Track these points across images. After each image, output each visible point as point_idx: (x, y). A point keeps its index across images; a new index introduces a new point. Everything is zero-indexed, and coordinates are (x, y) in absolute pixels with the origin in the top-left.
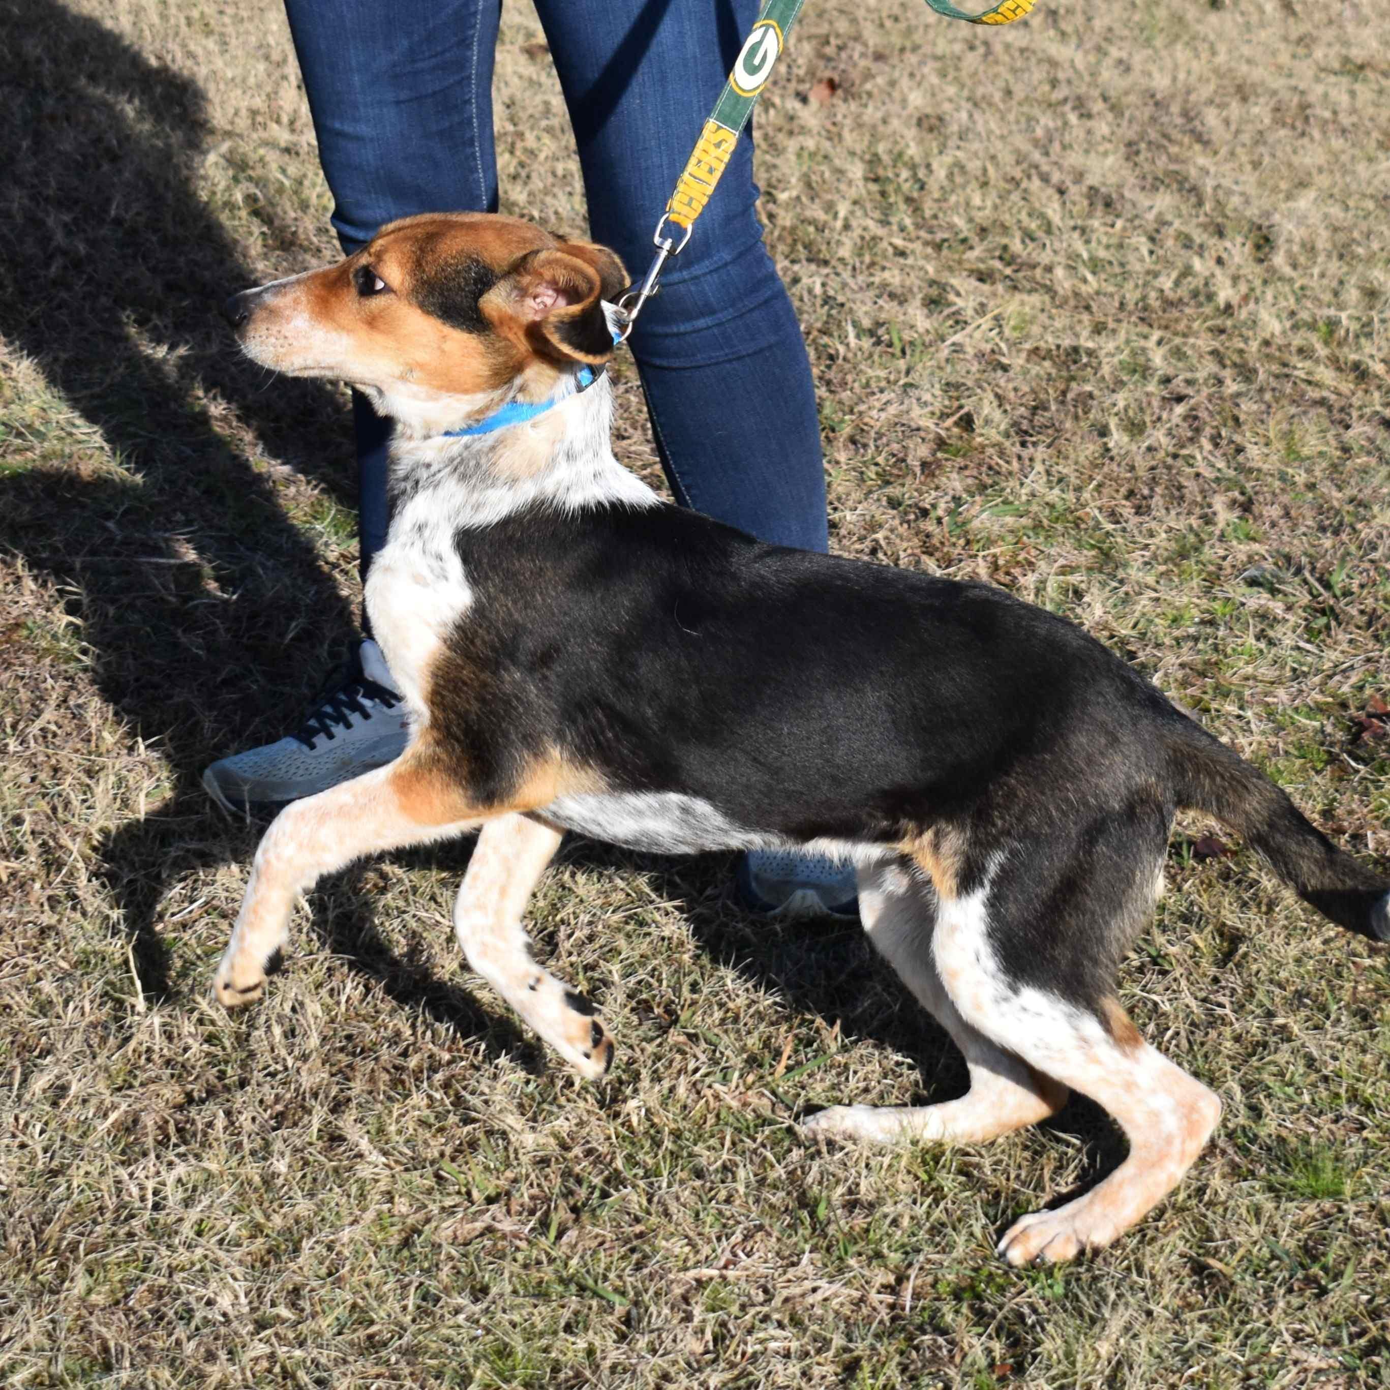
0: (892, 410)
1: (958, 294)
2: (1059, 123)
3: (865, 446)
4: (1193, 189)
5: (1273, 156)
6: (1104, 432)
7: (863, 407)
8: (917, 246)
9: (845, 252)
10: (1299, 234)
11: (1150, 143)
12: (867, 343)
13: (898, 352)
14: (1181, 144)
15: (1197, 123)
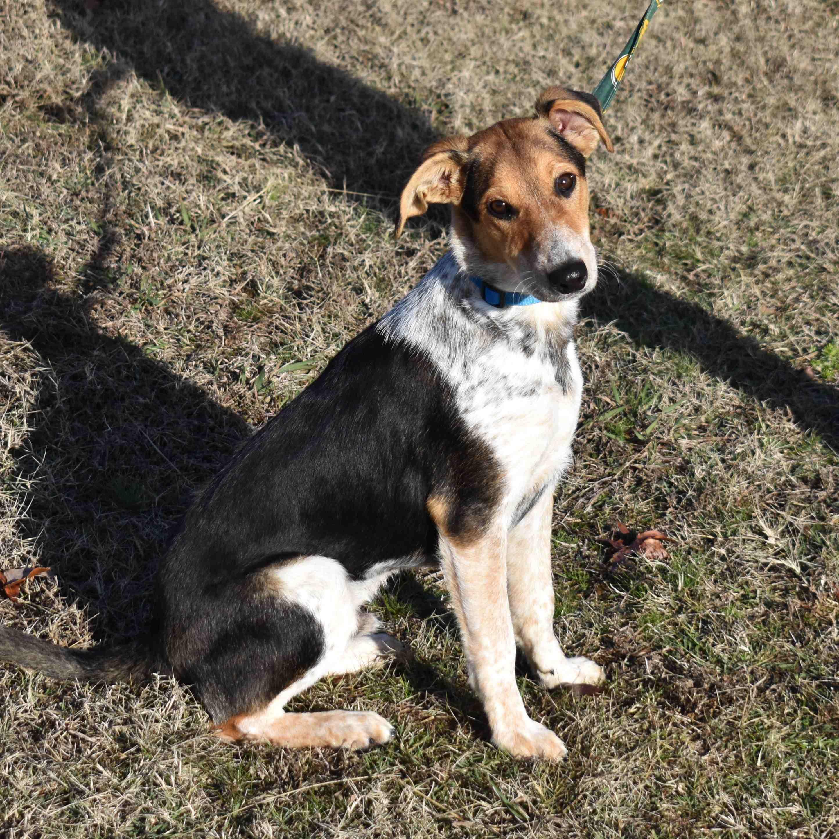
0: (193, 281)
1: (225, 172)
2: (273, 16)
3: (177, 315)
4: (382, 66)
5: (436, 33)
6: (359, 290)
7: (170, 281)
8: (185, 129)
9: (132, 139)
10: (470, 99)
11: (343, 29)
12: (163, 221)
13: (188, 228)
14: (367, 28)
15: (375, 9)
